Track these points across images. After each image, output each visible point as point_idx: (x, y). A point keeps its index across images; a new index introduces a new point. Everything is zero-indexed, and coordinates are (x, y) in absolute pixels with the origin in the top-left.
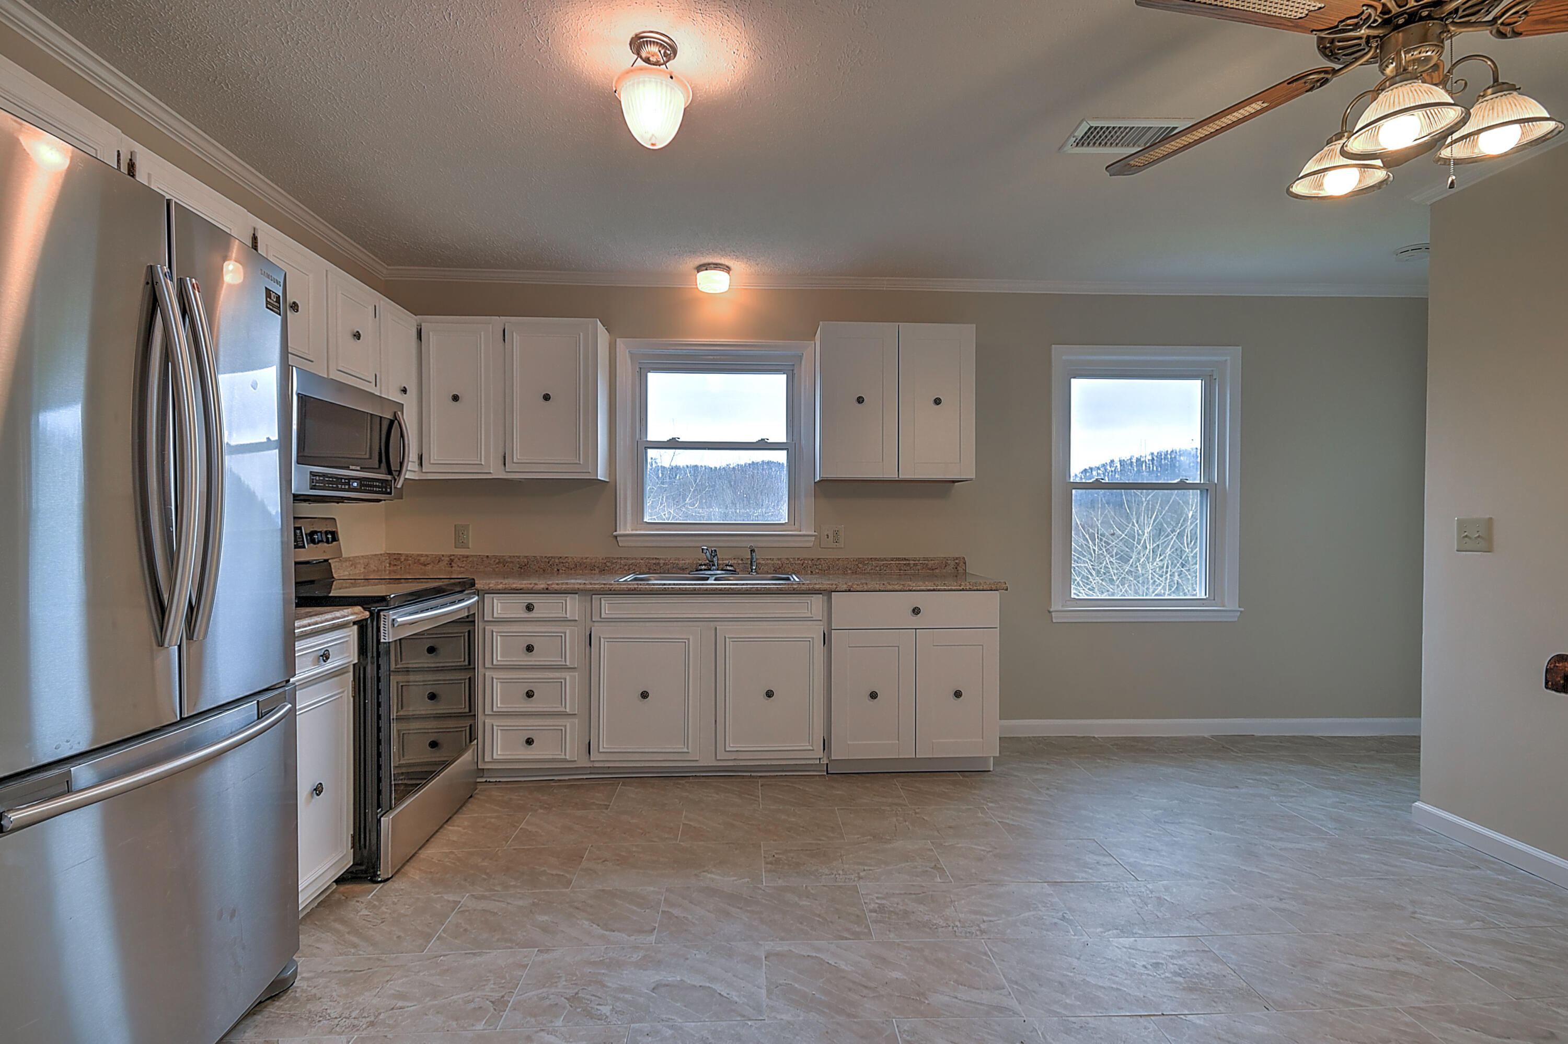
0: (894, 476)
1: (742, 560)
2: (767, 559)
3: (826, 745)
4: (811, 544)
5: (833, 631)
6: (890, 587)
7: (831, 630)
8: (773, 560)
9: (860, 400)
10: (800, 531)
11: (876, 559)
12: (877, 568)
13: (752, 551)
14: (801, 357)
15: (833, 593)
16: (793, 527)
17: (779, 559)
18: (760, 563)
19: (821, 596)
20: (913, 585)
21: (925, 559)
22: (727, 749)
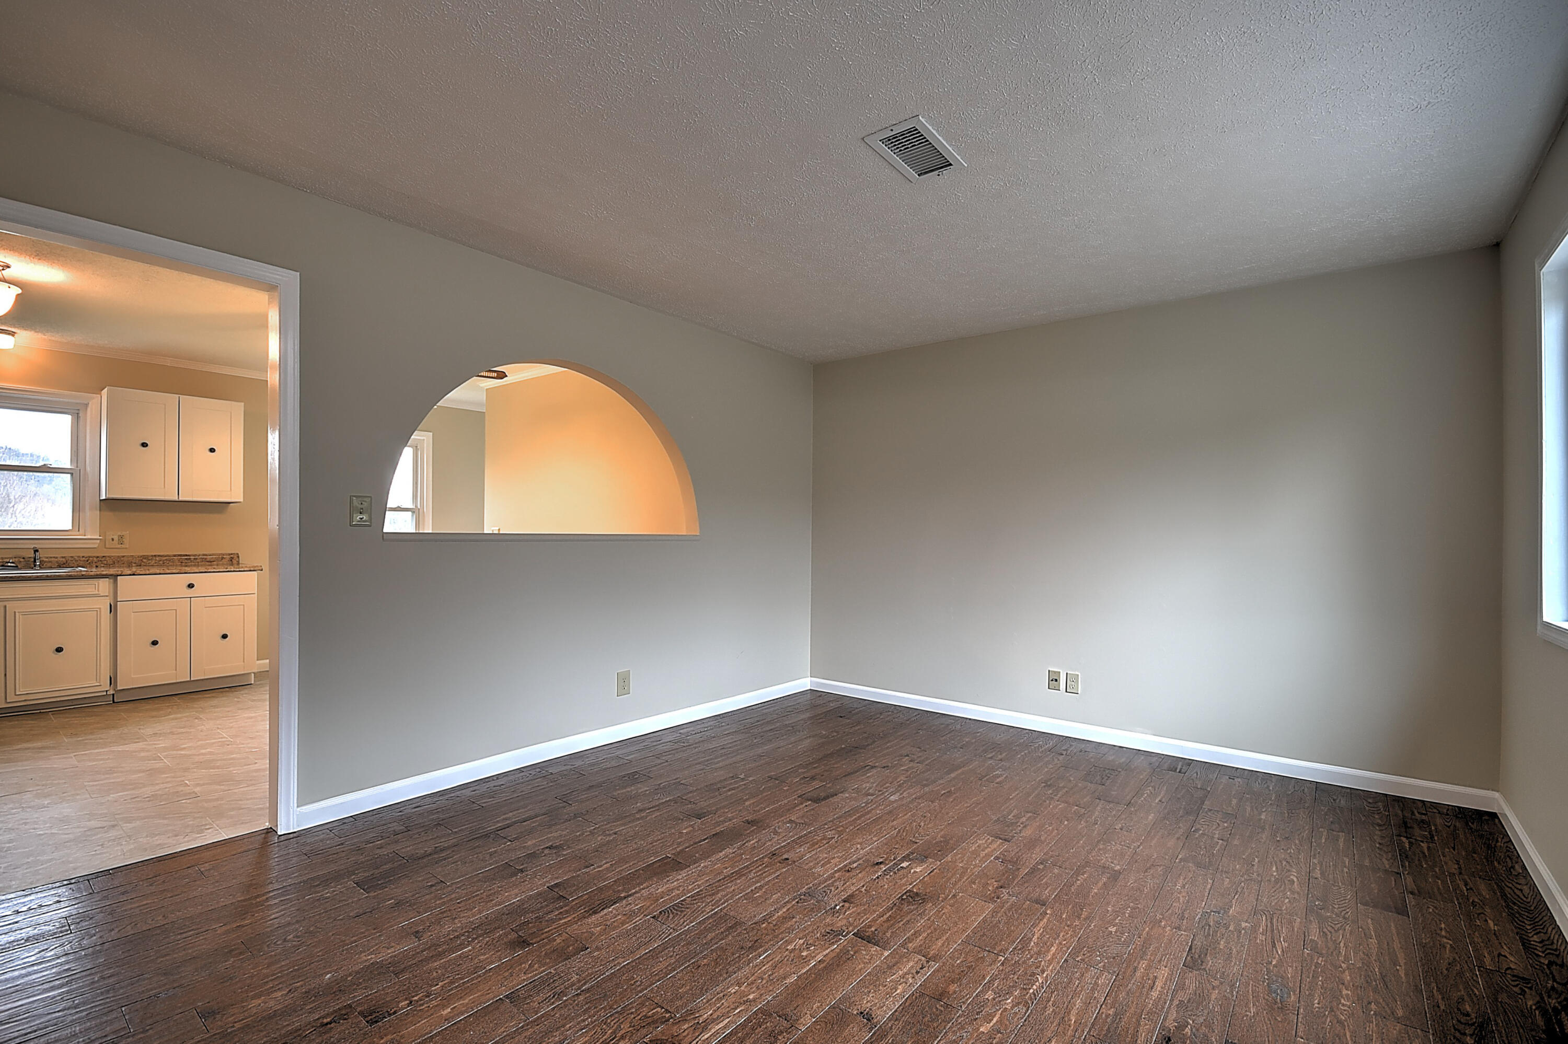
0: (176, 499)
1: (24, 558)
2: (51, 557)
3: (113, 681)
4: (96, 546)
5: (118, 603)
6: (169, 571)
7: (116, 602)
8: (57, 558)
9: (144, 445)
10: (85, 536)
11: (159, 556)
12: (161, 562)
13: (36, 551)
14: (87, 405)
15: (119, 577)
16: (78, 533)
17: (63, 557)
18: (43, 561)
19: (107, 579)
20: (187, 569)
21: (204, 555)
22: (17, 693)
